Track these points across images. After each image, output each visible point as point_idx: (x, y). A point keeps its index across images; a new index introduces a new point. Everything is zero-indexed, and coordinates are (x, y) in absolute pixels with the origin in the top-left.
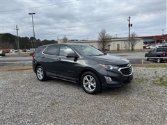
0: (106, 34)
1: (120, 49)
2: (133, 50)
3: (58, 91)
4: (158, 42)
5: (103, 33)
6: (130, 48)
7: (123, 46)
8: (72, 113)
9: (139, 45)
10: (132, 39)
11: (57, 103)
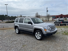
0: (38, 14)
1: (44, 20)
2: (48, 21)
3: (24, 39)
4: (57, 18)
5: (37, 14)
6: (48, 20)
7: (44, 19)
8: (34, 50)
9: (51, 19)
10: (48, 17)
11: (25, 45)
